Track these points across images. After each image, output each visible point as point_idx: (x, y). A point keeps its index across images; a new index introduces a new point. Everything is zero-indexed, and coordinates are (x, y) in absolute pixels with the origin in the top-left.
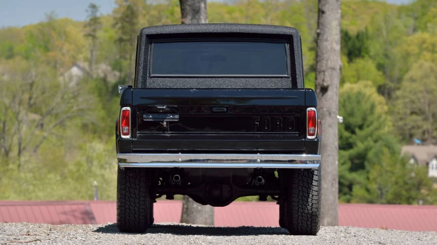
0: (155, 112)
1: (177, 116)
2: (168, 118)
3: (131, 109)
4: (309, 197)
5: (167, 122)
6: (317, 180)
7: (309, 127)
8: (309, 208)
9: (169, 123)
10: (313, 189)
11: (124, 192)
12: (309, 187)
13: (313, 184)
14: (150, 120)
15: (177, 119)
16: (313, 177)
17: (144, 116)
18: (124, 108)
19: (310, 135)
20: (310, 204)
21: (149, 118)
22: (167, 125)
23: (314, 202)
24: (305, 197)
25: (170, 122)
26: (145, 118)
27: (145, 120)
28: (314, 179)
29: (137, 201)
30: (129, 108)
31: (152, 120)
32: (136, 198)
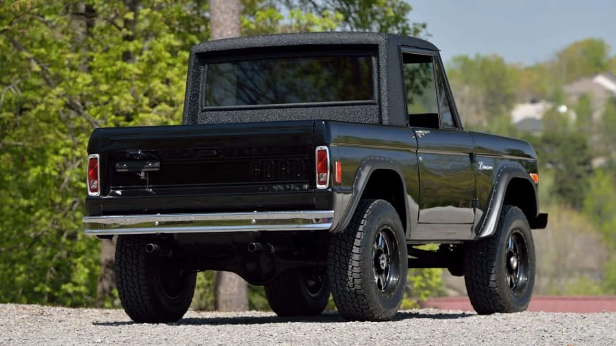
0: (130, 159)
1: (157, 164)
2: (146, 166)
3: (100, 156)
4: (348, 269)
5: (146, 172)
6: (359, 245)
7: (319, 173)
8: (350, 284)
9: (148, 174)
10: (353, 258)
11: (119, 268)
12: (348, 256)
13: (353, 251)
14: (124, 170)
15: (157, 167)
16: (354, 241)
17: (118, 165)
18: (92, 156)
19: (321, 183)
20: (351, 278)
21: (123, 168)
22: (146, 175)
23: (356, 276)
24: (343, 269)
25: (149, 172)
26: (118, 168)
27: (119, 170)
28: (355, 244)
29: (135, 280)
30: (97, 156)
31: (126, 170)
32: (133, 275)
